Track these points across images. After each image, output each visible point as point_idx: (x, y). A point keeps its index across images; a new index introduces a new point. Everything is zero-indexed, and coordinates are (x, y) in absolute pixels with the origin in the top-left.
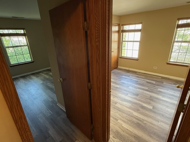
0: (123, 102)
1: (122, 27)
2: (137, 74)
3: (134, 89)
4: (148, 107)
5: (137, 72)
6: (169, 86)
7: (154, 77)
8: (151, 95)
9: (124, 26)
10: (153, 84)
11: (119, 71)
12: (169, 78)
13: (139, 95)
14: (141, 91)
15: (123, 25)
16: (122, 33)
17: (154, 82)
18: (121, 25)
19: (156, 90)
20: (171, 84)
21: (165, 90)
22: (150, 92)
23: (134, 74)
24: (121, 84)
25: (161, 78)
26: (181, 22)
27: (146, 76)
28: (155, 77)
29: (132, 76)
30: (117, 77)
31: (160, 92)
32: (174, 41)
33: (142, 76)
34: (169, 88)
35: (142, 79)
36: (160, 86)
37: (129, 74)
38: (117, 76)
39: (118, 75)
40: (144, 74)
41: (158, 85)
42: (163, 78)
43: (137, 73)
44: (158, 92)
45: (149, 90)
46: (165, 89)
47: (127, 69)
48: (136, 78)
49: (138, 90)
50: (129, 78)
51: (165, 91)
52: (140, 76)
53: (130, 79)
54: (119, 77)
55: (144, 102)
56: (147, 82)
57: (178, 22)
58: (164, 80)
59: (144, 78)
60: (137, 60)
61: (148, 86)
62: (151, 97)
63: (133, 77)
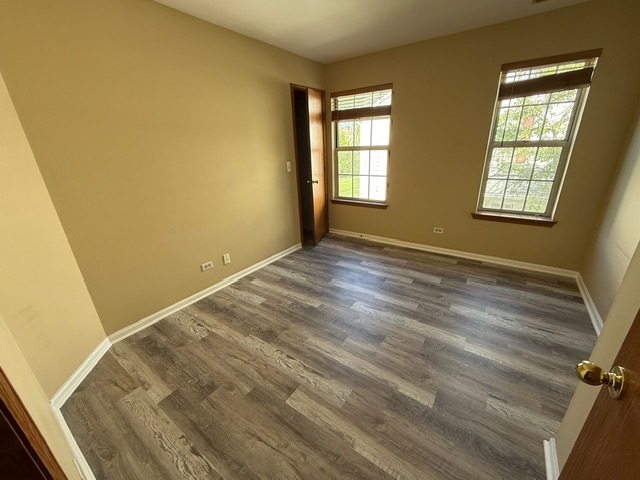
0: (322, 381)
1: (332, 100)
2: (386, 254)
3: (371, 310)
4: (418, 399)
5: (386, 245)
6: (486, 290)
7: (436, 261)
8: (428, 335)
9: (340, 99)
10: (433, 286)
11: (332, 246)
12: (481, 262)
13: (387, 339)
14: (393, 317)
15: (336, 95)
16: (333, 124)
17: (437, 280)
18: (328, 95)
19: (444, 310)
20: (490, 283)
21: (474, 307)
22: (424, 320)
23: (378, 253)
24: (329, 291)
25: (459, 263)
26: (513, 77)
27: (410, 258)
28: (440, 262)
29: (370, 260)
30: (318, 267)
31: (458, 317)
32: (492, 141)
33: (401, 258)
34: (484, 298)
35: (400, 270)
36: (457, 292)
37: (360, 253)
38: (321, 261)
39: (326, 259)
40: (405, 252)
41: (449, 291)
42: (462, 262)
43: (385, 249)
44: (452, 321)
45: (421, 311)
46: (474, 303)
47: (356, 235)
48: (381, 267)
49: (384, 314)
50: (358, 267)
51: (475, 311)
52: (393, 260)
53: (361, 272)
54: (327, 265)
55: (403, 374)
56: (416, 282)
57: (504, 78)
58: (466, 269)
59: (404, 267)
60: (385, 207)
61: (417, 295)
62: (429, 342)
63: (372, 264)
